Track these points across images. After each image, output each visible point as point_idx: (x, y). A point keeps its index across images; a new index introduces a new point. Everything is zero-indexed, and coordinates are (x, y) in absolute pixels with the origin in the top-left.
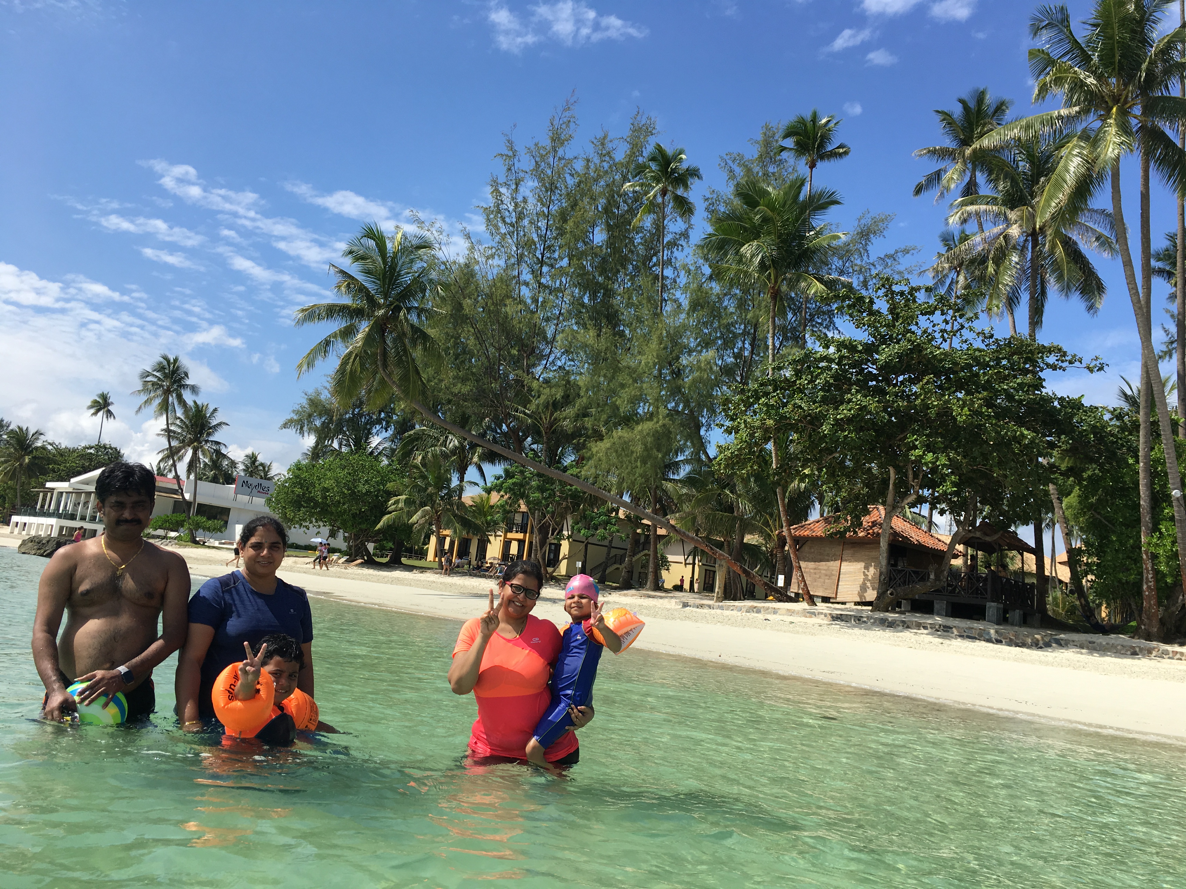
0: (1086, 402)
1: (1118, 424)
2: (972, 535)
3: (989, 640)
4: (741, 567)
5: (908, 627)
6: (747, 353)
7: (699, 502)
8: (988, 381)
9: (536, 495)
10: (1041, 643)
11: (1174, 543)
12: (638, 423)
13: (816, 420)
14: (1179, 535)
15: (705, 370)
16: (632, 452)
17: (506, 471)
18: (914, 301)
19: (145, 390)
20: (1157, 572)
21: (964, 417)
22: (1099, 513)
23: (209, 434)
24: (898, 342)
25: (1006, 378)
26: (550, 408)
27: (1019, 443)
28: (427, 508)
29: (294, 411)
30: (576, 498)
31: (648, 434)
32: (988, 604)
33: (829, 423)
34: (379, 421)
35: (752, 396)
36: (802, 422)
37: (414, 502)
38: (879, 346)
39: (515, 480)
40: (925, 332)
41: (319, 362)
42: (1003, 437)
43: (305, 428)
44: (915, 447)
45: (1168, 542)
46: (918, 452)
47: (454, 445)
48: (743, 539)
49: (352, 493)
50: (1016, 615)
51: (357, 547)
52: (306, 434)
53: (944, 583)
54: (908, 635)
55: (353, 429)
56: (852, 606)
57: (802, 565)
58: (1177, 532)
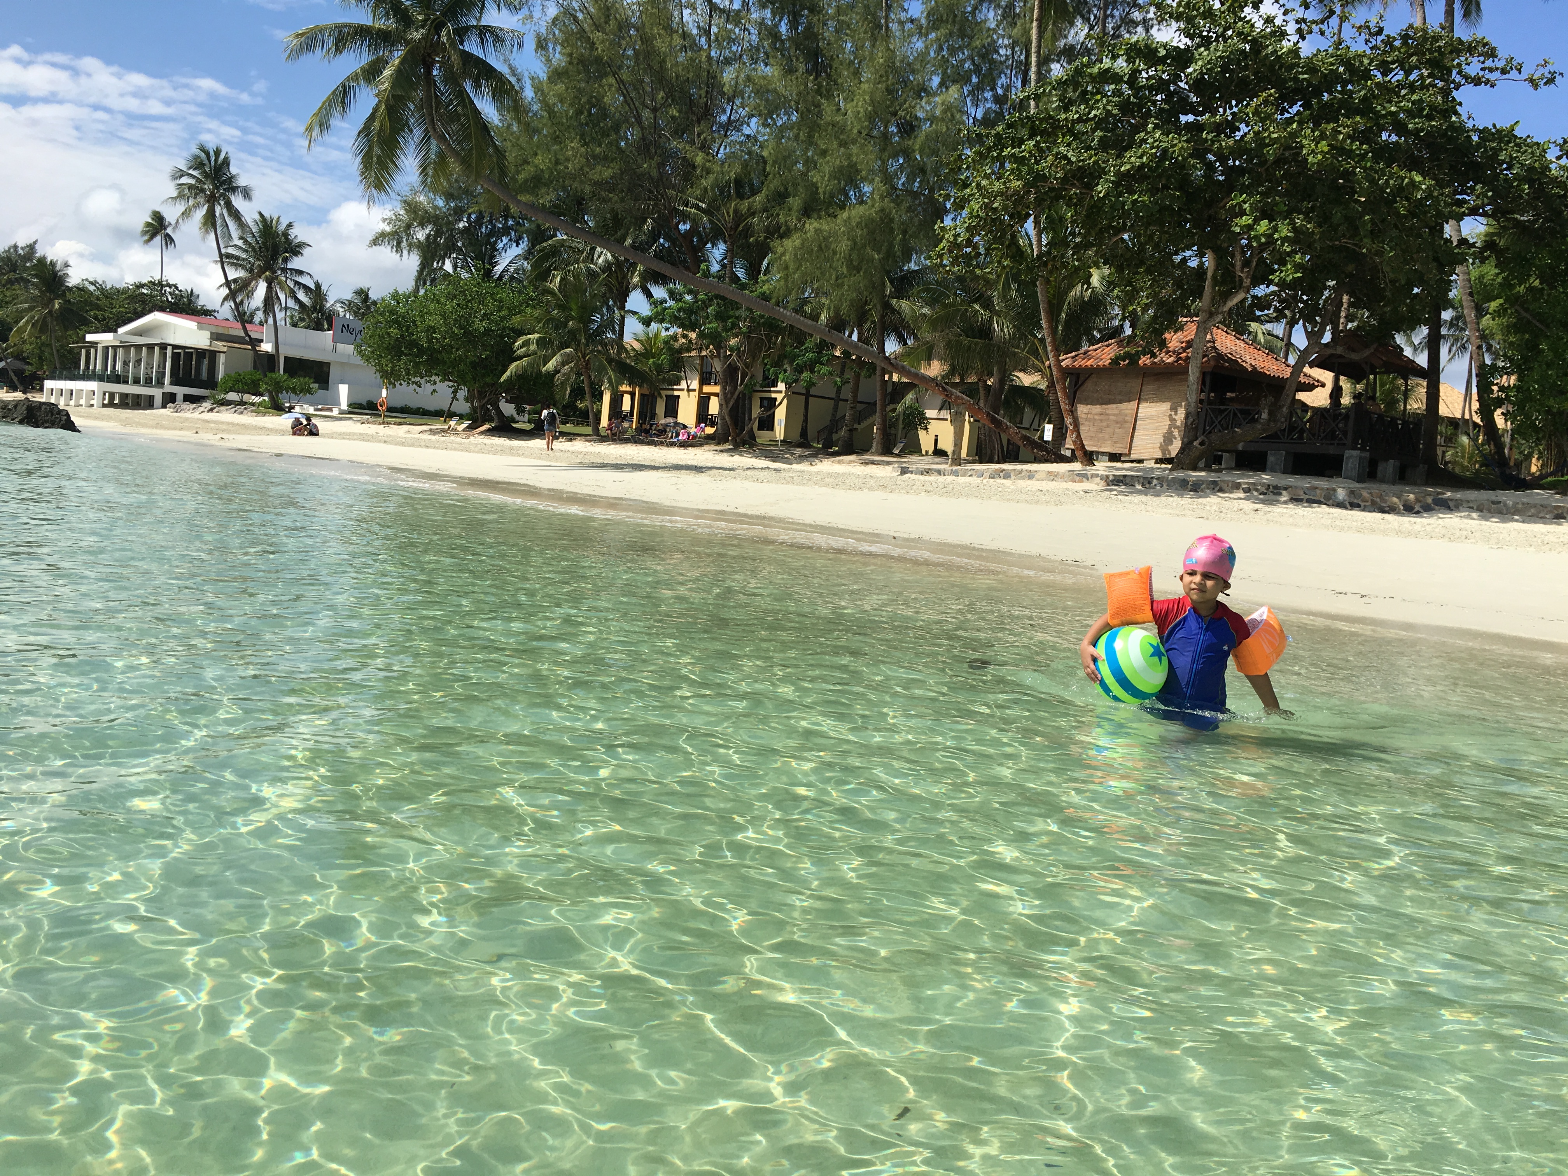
0: (1521, 132)
2: (1329, 351)
3: (1340, 505)
4: (988, 414)
5: (1221, 490)
7: (934, 323)
8: (1364, 99)
9: (715, 325)
10: (1417, 508)
12: (843, 207)
13: (1092, 179)
15: (943, 120)
16: (835, 253)
17: (672, 294)
19: (181, 196)
21: (1320, 157)
23: (286, 260)
27: (1408, 199)
28: (568, 350)
29: (384, 220)
30: (773, 326)
31: (858, 224)
32: (1348, 453)
36: (1073, 185)
37: (551, 342)
39: (682, 304)
41: (336, 122)
42: (1382, 190)
43: (404, 244)
44: (1243, 213)
46: (1246, 220)
47: (606, 261)
48: (1004, 378)
49: (467, 333)
50: (1389, 467)
51: (483, 407)
52: (405, 252)
53: (1282, 424)
54: (1213, 501)
55: (470, 244)
56: (1151, 464)
57: (1082, 410)
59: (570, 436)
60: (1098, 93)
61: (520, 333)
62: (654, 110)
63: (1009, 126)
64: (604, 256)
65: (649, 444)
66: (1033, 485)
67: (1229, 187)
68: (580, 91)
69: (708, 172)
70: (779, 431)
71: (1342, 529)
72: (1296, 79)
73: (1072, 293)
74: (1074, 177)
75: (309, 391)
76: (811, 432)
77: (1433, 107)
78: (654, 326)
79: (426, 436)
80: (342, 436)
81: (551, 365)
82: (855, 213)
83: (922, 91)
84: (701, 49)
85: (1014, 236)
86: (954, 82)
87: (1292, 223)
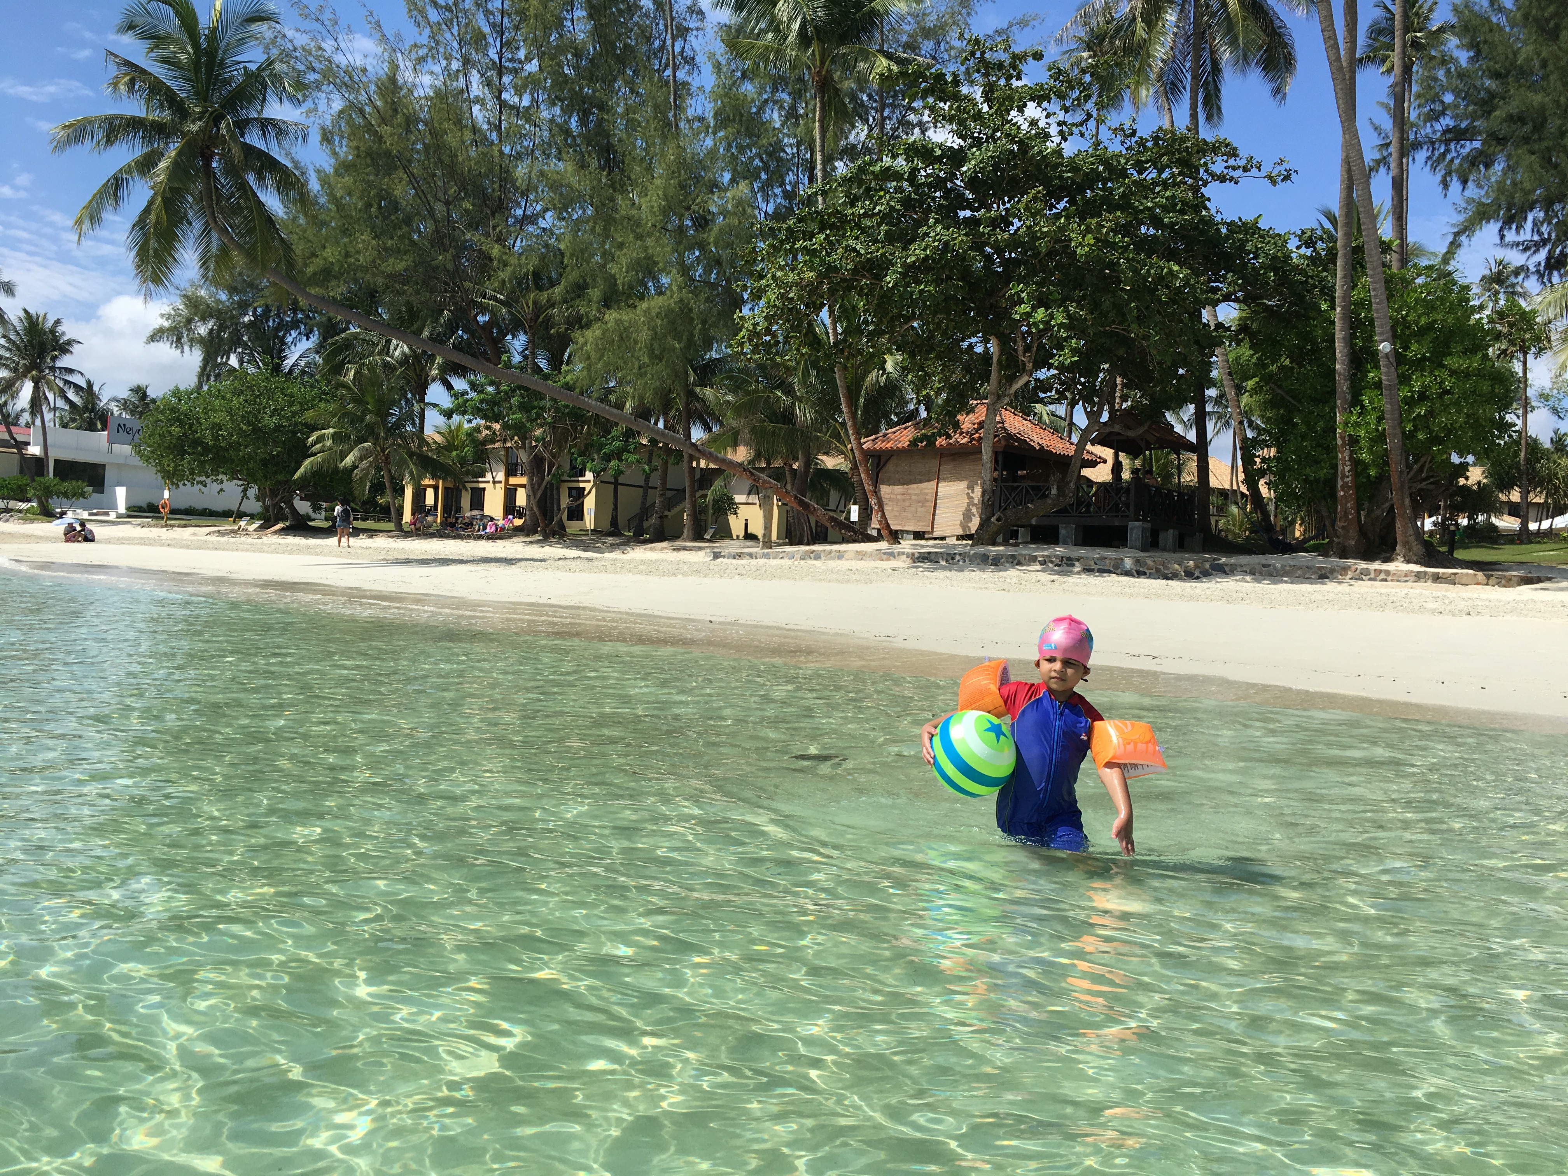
0: (1264, 225)
1: (1309, 252)
2: (1108, 430)
3: (1128, 574)
4: (796, 497)
5: (1019, 563)
7: (739, 410)
8: (1123, 196)
9: (519, 416)
10: (1197, 574)
11: (1380, 419)
12: (642, 298)
13: (881, 271)
14: (1388, 407)
15: (735, 214)
16: (636, 342)
17: (473, 386)
20: (1356, 463)
21: (1087, 249)
22: (1280, 387)
23: (54, 359)
27: (1168, 287)
28: (366, 444)
29: (162, 315)
30: (577, 418)
31: (658, 314)
32: (1131, 525)
33: (895, 272)
34: (295, 325)
36: (864, 276)
37: (347, 437)
38: (968, 150)
39: (483, 396)
40: (1034, 125)
42: (1144, 279)
43: (185, 340)
44: (1021, 302)
45: (1372, 419)
46: (1024, 308)
47: (403, 353)
48: (809, 461)
49: (256, 430)
50: (1169, 536)
51: (276, 505)
52: (186, 348)
53: (1070, 499)
54: (1012, 574)
55: (257, 338)
56: (953, 541)
57: (885, 490)
58: (1385, 403)
59: (372, 533)
60: (881, 189)
61: (314, 428)
62: (447, 203)
63: (800, 220)
64: (400, 349)
65: (455, 538)
66: (843, 564)
67: (1007, 278)
68: (369, 184)
69: (505, 265)
70: (589, 521)
71: (1131, 595)
72: (1061, 178)
73: (869, 379)
74: (863, 268)
75: (83, 495)
76: (622, 521)
77: (1184, 203)
78: (456, 418)
79: (214, 538)
80: (121, 541)
81: (349, 460)
82: (655, 303)
83: (714, 186)
84: (492, 143)
85: (810, 325)
86: (745, 178)
87: (1067, 310)
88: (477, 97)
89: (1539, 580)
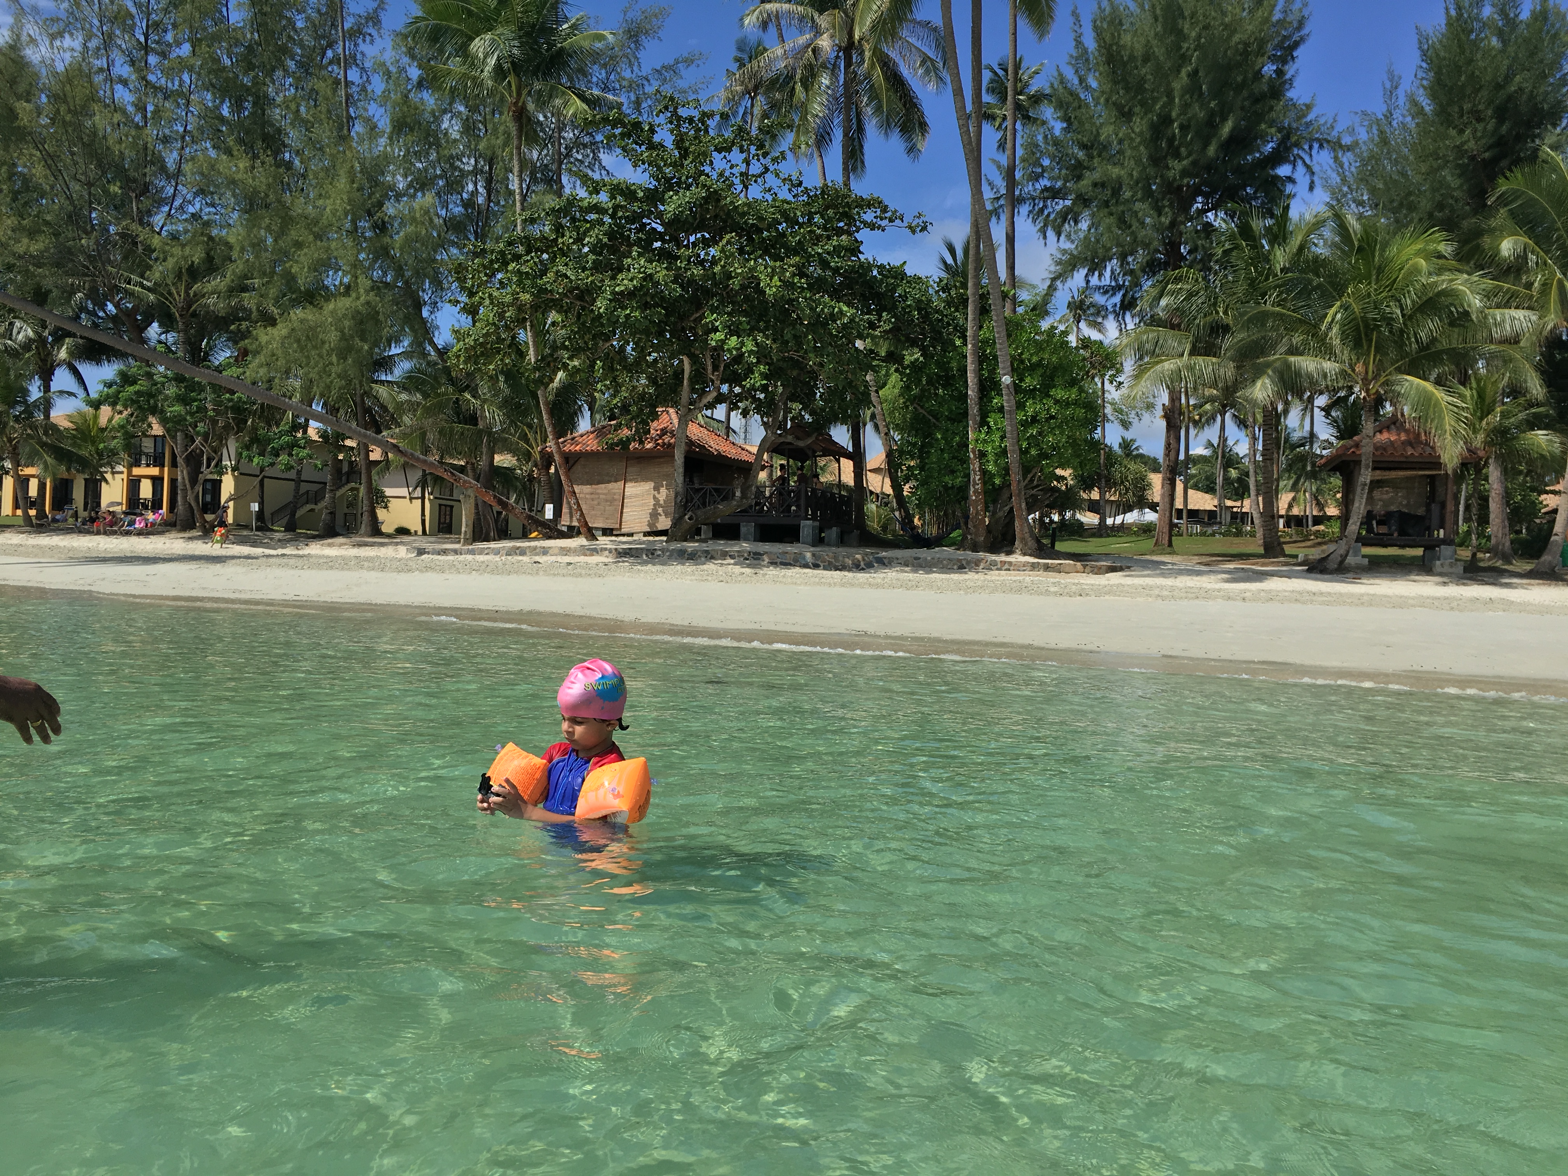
0: (909, 271)
2: (782, 440)
3: (806, 566)
4: (495, 497)
5: (712, 558)
6: (481, 200)
9: (176, 408)
10: (864, 566)
11: (1003, 438)
13: (586, 295)
14: (1008, 428)
17: (122, 374)
18: (707, 131)
20: (984, 472)
21: (774, 290)
22: (922, 407)
24: (688, 188)
25: (819, 238)
26: (185, 277)
27: (837, 323)
30: (240, 411)
31: (344, 316)
33: (604, 298)
35: (497, 260)
38: (664, 192)
39: (137, 387)
40: (721, 175)
42: (819, 316)
44: (716, 330)
45: (996, 437)
46: (719, 336)
47: (27, 337)
48: (493, 460)
50: (833, 533)
53: (752, 500)
54: (707, 568)
56: (641, 537)
58: (1006, 424)
62: (90, 184)
64: (24, 332)
76: (267, 514)
82: (341, 305)
83: (389, 189)
87: (755, 340)
88: (120, 76)
89: (1120, 569)
